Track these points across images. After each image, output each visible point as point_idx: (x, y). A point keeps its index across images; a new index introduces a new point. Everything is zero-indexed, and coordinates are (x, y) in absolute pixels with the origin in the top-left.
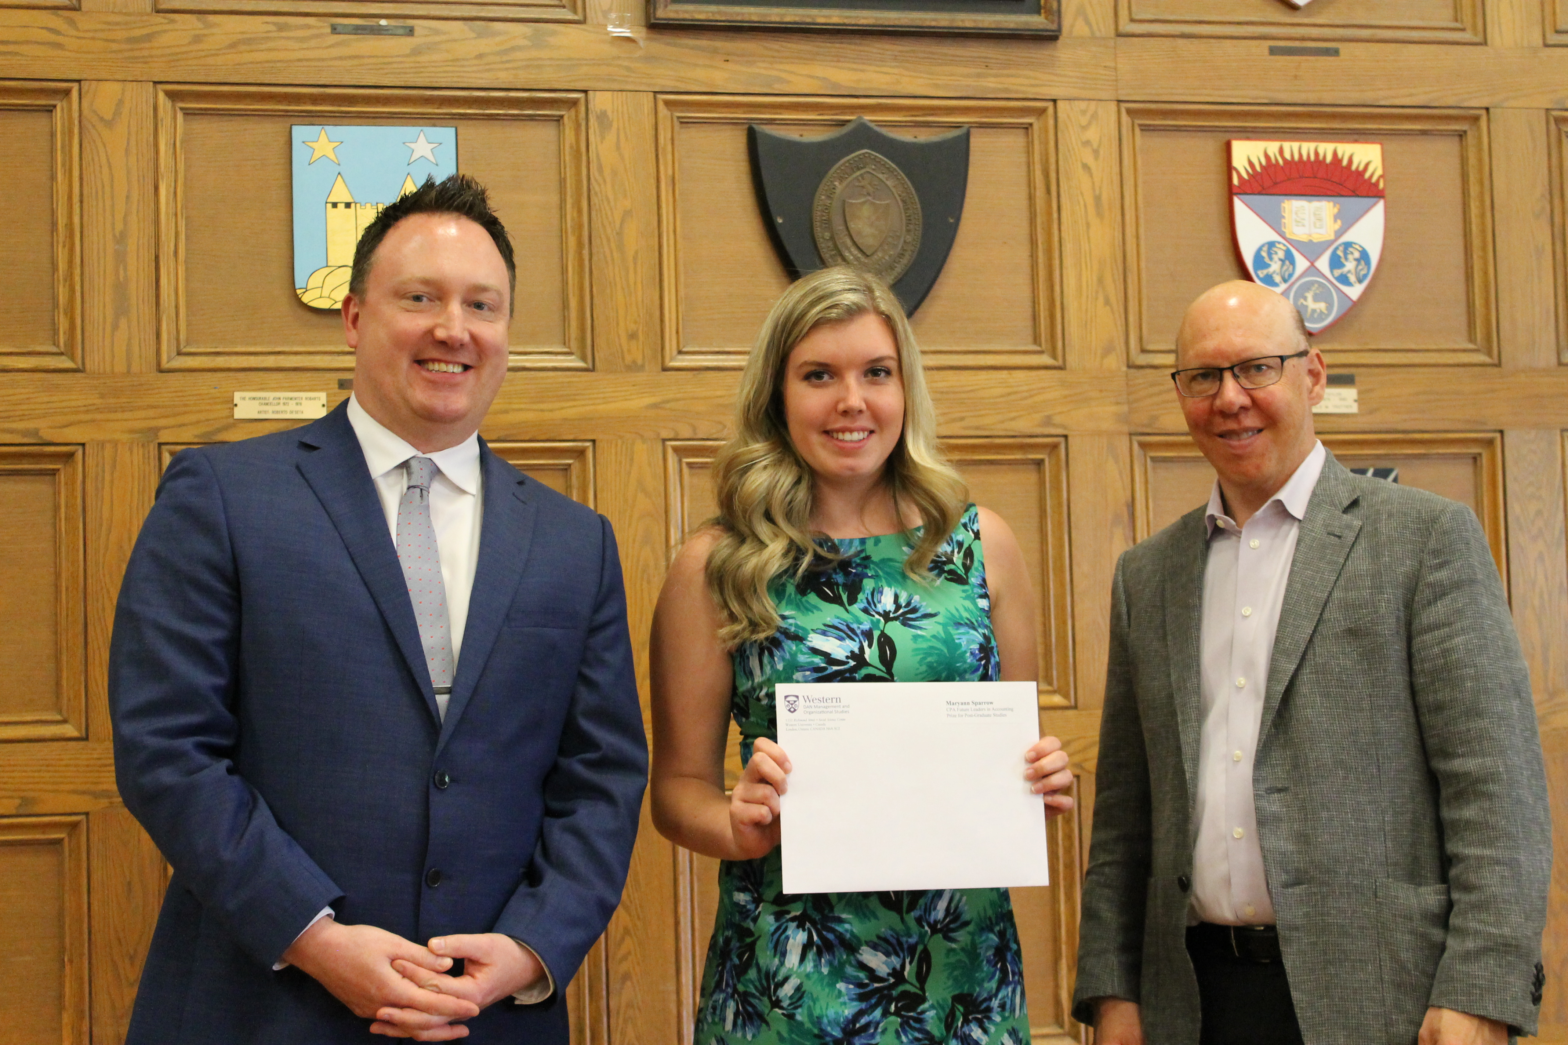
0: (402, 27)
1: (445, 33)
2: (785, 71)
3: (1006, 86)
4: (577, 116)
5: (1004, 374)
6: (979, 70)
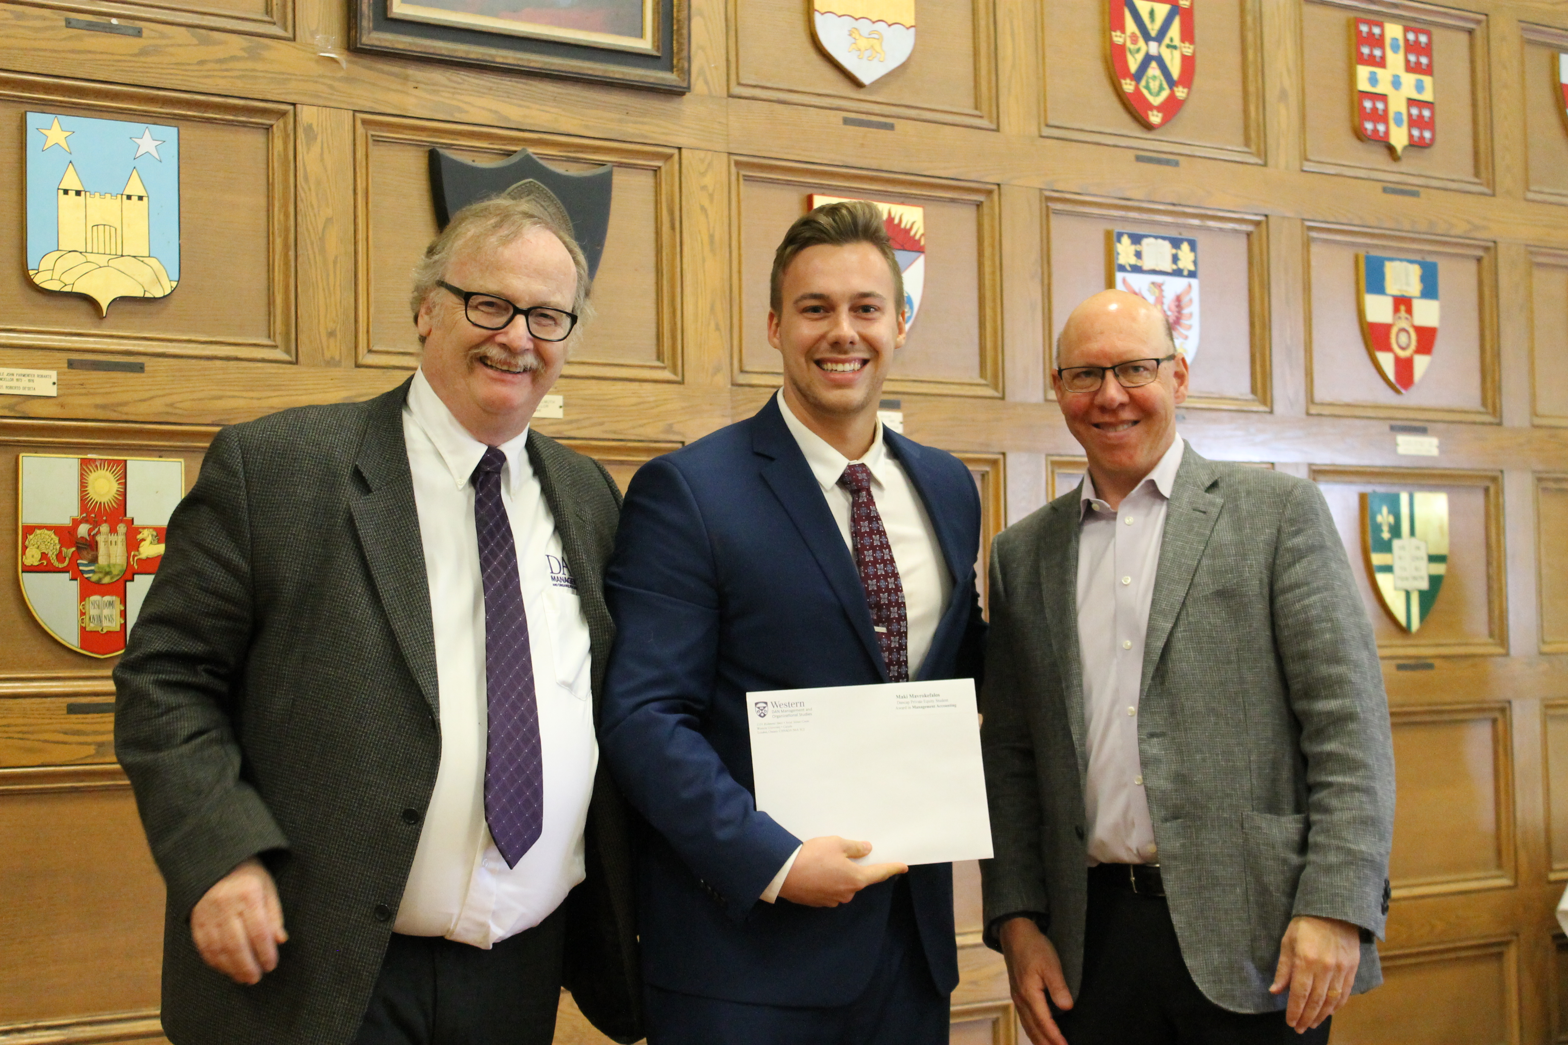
0: (133, 28)
1: (169, 38)
2: (465, 102)
3: (642, 132)
4: (285, 127)
5: (635, 386)
6: (621, 116)
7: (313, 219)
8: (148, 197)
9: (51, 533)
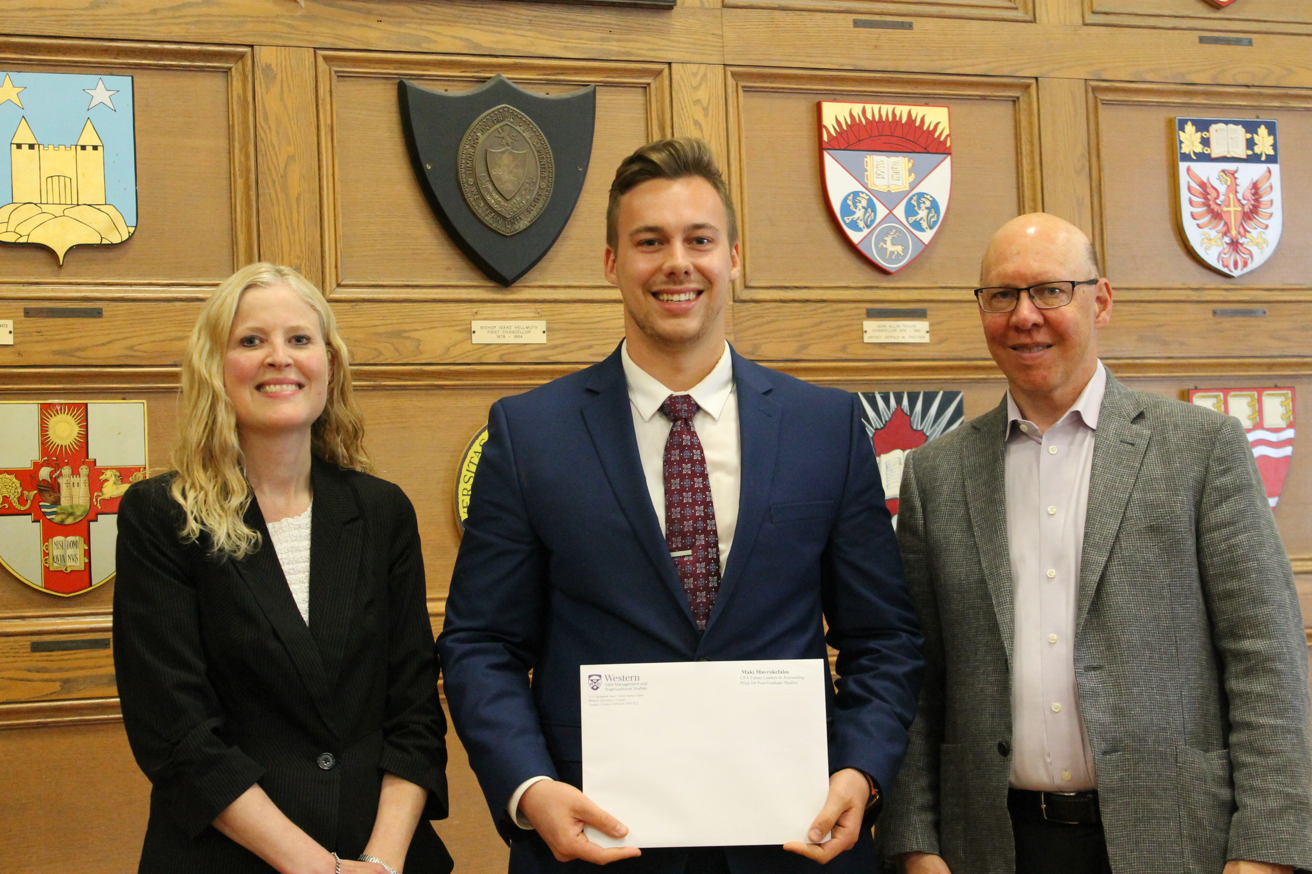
2: (433, 32)
3: (628, 49)
4: (244, 69)
6: (604, 35)
7: (274, 158)
8: (103, 146)
9: (12, 477)
